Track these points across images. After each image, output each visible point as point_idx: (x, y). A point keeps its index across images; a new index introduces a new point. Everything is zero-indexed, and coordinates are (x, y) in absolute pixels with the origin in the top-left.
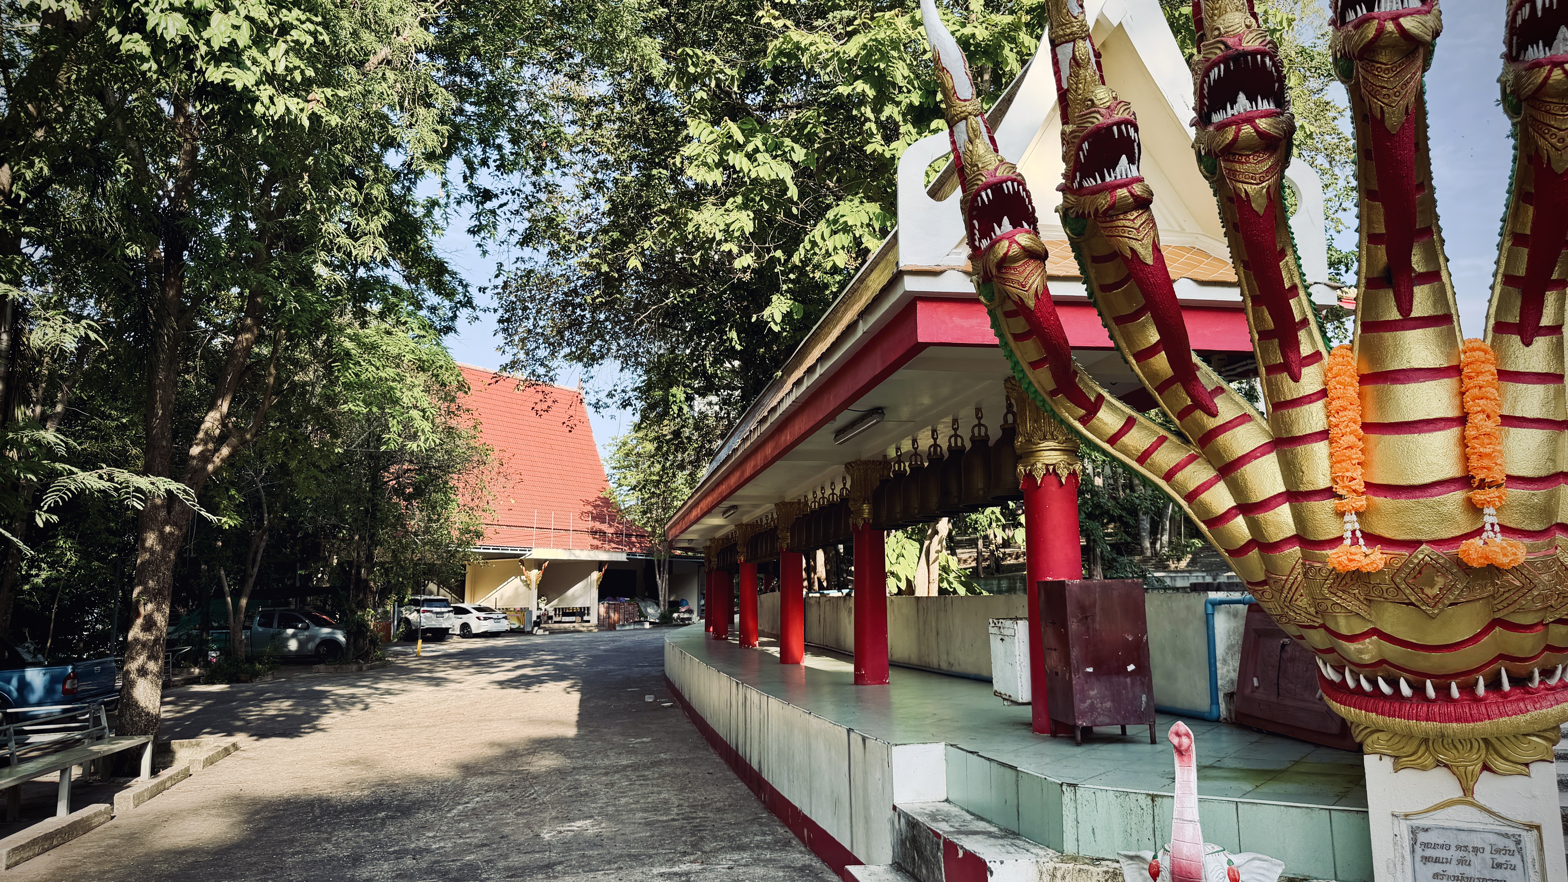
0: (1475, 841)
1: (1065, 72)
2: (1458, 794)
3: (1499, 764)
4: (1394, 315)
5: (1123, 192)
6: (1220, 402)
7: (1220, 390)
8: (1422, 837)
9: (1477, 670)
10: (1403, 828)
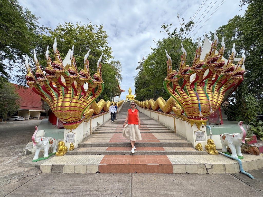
0: (71, 135)
2: (70, 131)
3: (73, 129)
4: (67, 93)
7: (55, 98)
8: (68, 135)
9: (70, 121)
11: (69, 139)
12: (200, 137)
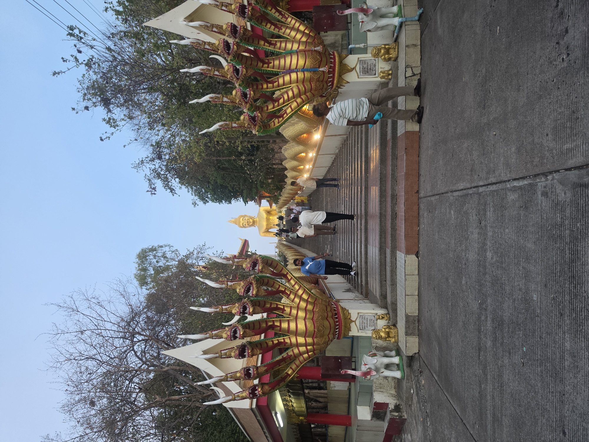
0: (361, 321)
1: (232, 379)
2: (354, 323)
3: (349, 317)
4: (279, 328)
5: (255, 372)
6: (289, 354)
8: (361, 328)
9: (334, 321)
10: (360, 331)
11: (370, 326)
12: (369, 67)
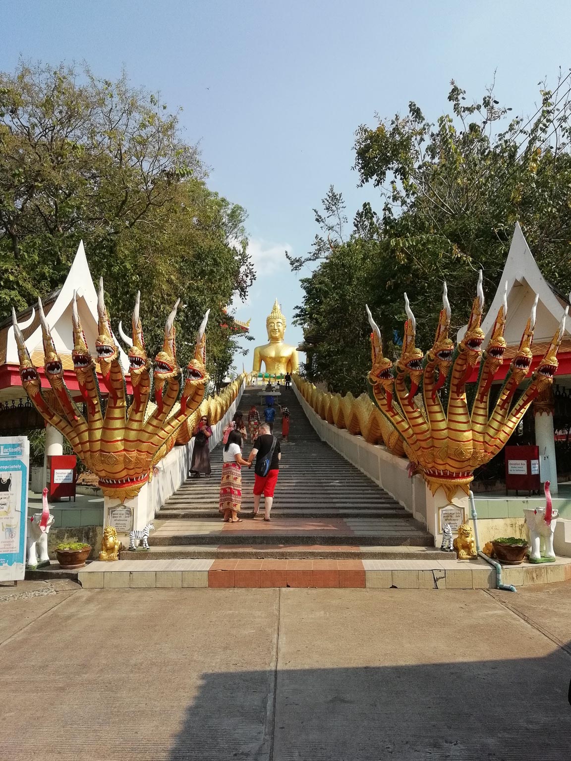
0: (123, 512)
1: (45, 345)
2: (121, 503)
3: (129, 497)
4: (113, 405)
6: (79, 419)
9: (123, 477)
11: (117, 524)
12: (452, 522)
